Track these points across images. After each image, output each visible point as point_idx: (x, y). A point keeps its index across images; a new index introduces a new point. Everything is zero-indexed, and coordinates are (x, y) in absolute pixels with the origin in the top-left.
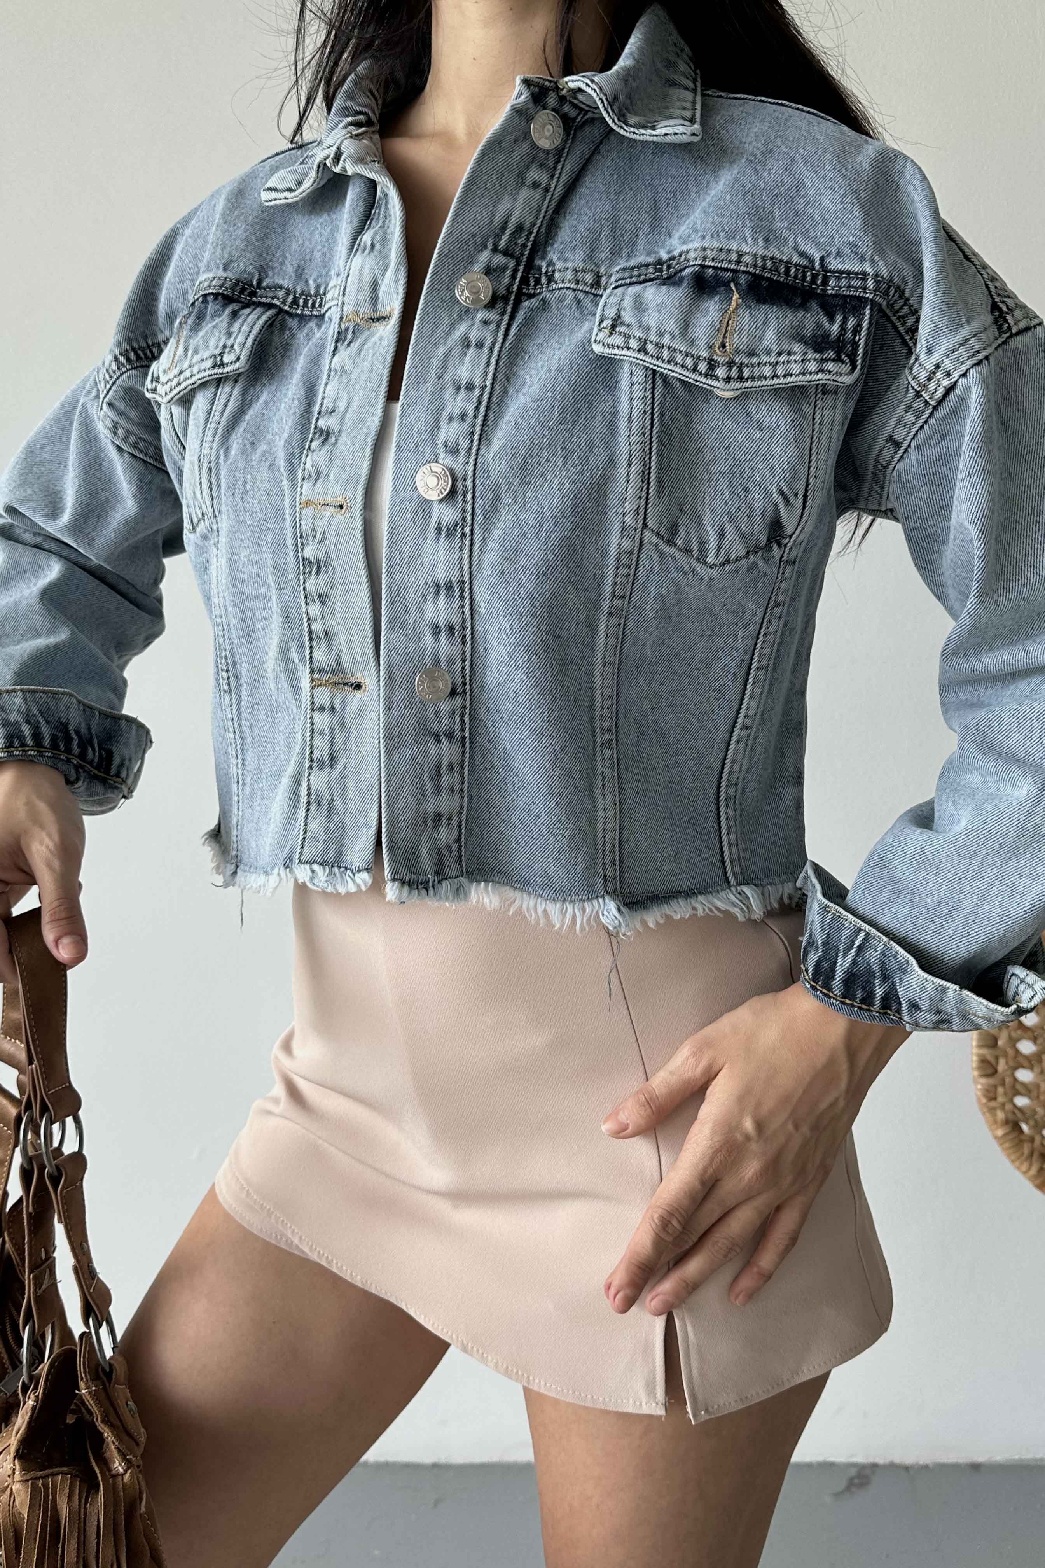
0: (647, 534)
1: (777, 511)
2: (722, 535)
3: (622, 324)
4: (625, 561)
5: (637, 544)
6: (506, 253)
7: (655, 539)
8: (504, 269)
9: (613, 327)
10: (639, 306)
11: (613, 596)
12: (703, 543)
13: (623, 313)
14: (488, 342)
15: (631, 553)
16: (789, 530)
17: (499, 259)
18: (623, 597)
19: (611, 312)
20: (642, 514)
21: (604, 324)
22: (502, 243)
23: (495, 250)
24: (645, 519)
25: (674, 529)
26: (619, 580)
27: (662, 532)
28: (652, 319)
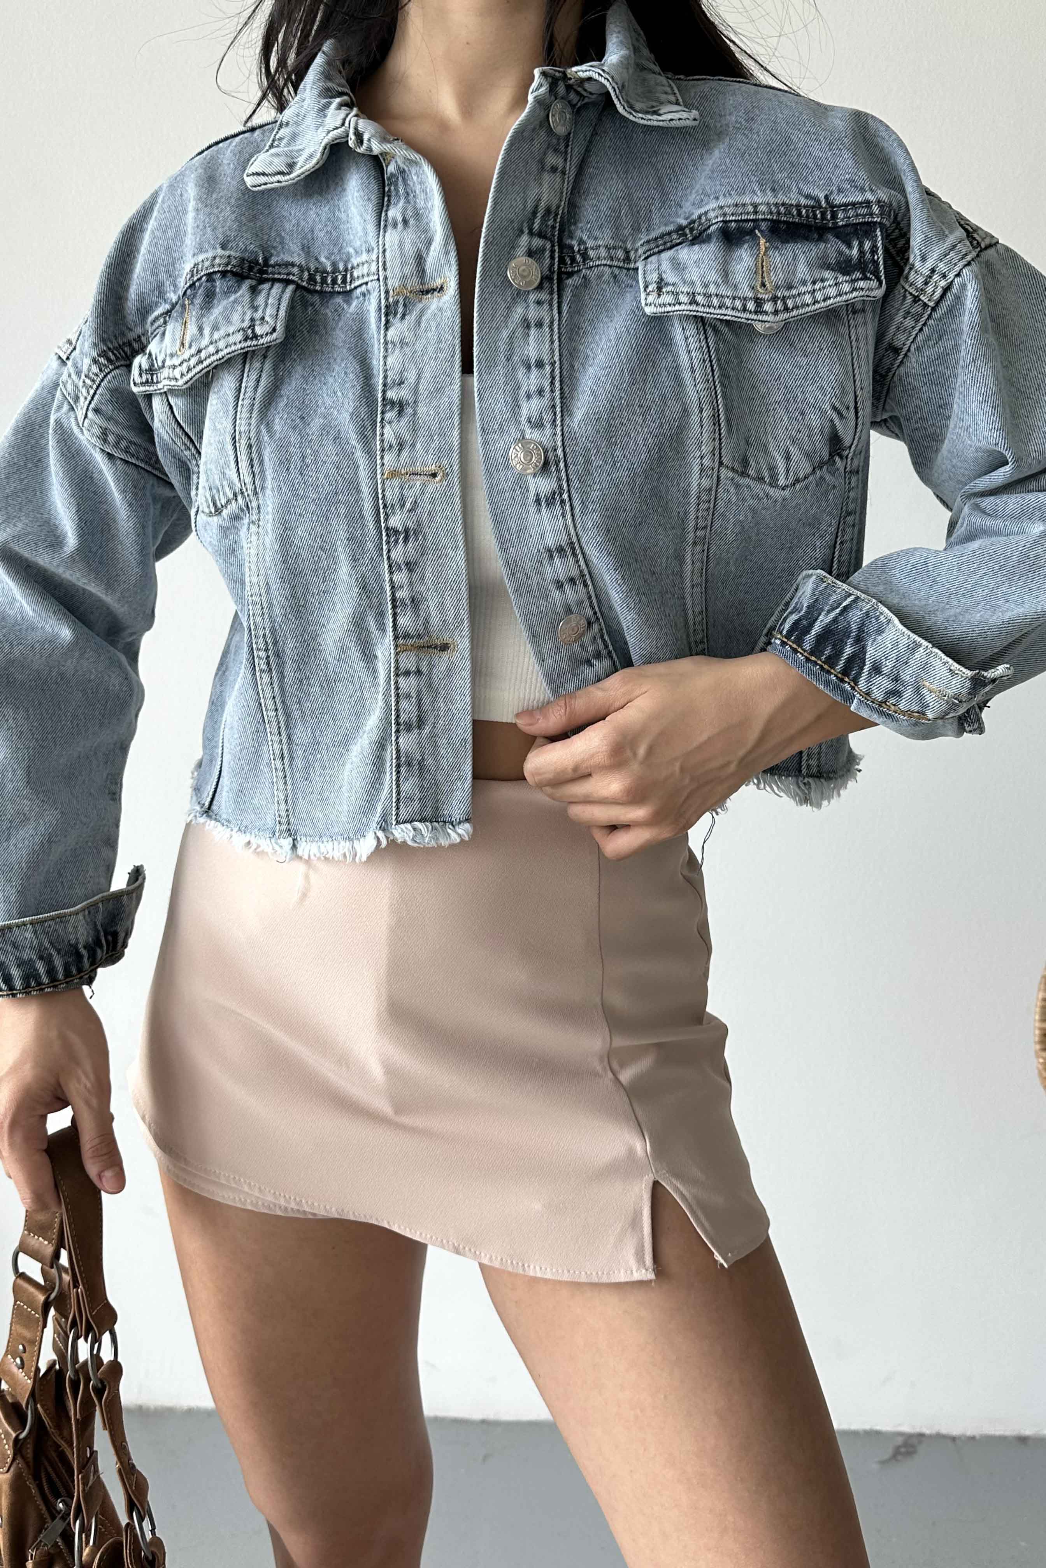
0: (723, 471)
1: (833, 426)
2: (788, 458)
3: (667, 284)
4: (704, 497)
5: (715, 481)
6: (541, 235)
7: (730, 474)
8: (543, 250)
9: (659, 289)
10: (678, 266)
11: (696, 529)
12: (772, 469)
13: (664, 276)
14: (547, 321)
15: (710, 489)
16: (847, 441)
17: (537, 242)
18: (705, 527)
19: (654, 277)
20: (717, 453)
21: (650, 288)
22: (536, 226)
23: (531, 233)
24: (720, 457)
25: (745, 462)
26: (700, 514)
27: (736, 466)
28: (694, 274)
